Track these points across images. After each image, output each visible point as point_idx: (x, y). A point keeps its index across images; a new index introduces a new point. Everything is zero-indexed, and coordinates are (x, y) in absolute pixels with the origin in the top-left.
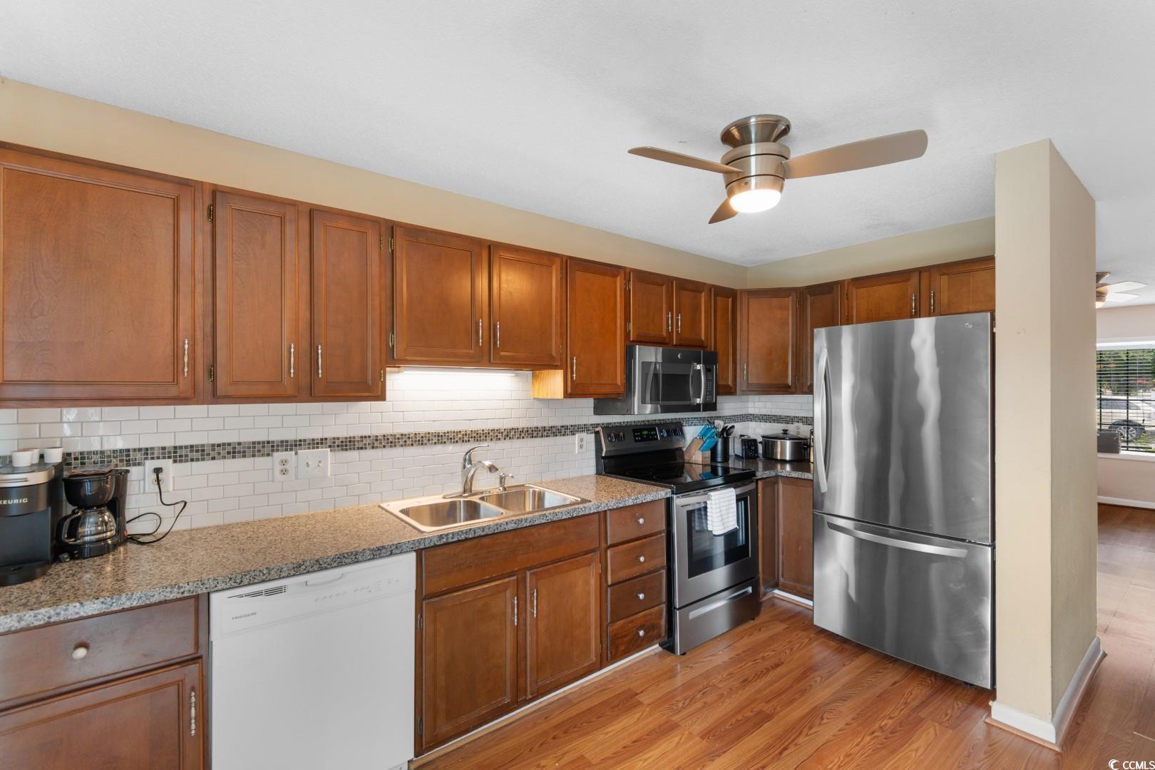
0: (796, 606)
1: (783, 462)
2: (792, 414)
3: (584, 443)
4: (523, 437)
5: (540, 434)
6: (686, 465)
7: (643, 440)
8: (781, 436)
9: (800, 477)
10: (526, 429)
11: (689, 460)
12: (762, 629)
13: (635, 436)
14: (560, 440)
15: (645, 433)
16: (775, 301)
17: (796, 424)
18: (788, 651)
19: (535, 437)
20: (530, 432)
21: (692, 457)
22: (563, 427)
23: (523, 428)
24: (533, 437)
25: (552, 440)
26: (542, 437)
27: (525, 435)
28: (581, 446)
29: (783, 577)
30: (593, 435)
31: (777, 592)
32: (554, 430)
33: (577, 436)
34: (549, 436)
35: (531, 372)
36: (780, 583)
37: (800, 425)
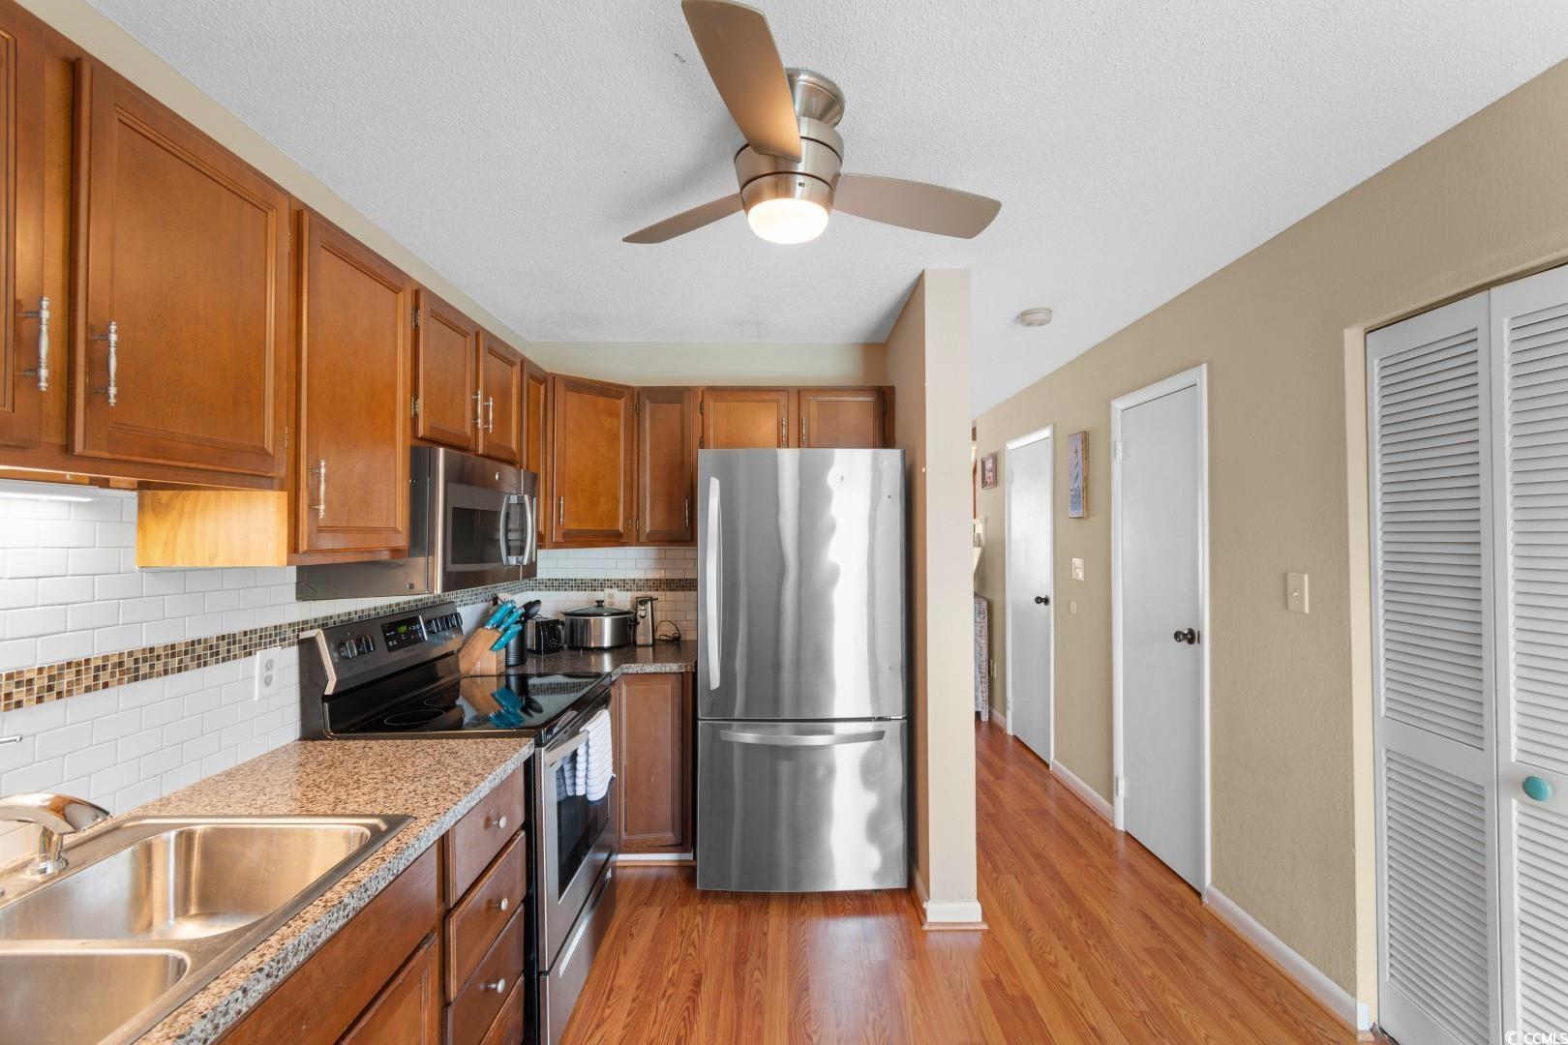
0: (647, 870)
1: (601, 650)
2: (601, 575)
3: (274, 672)
4: (106, 685)
5: (159, 666)
6: (463, 682)
7: (402, 645)
8: (593, 610)
9: (659, 670)
10: (116, 660)
11: (469, 671)
12: (634, 931)
13: (387, 639)
14: (216, 673)
15: (403, 629)
16: (602, 401)
17: (608, 591)
18: (691, 950)
19: (145, 677)
20: (129, 664)
21: (474, 664)
22: (223, 637)
23: (106, 658)
24: (136, 679)
25: (193, 676)
26: (166, 672)
27: (113, 675)
28: (267, 681)
29: (626, 830)
30: (295, 649)
31: (621, 858)
32: (199, 649)
33: (259, 657)
34: (186, 668)
35: (135, 494)
36: (623, 843)
37: (615, 591)
